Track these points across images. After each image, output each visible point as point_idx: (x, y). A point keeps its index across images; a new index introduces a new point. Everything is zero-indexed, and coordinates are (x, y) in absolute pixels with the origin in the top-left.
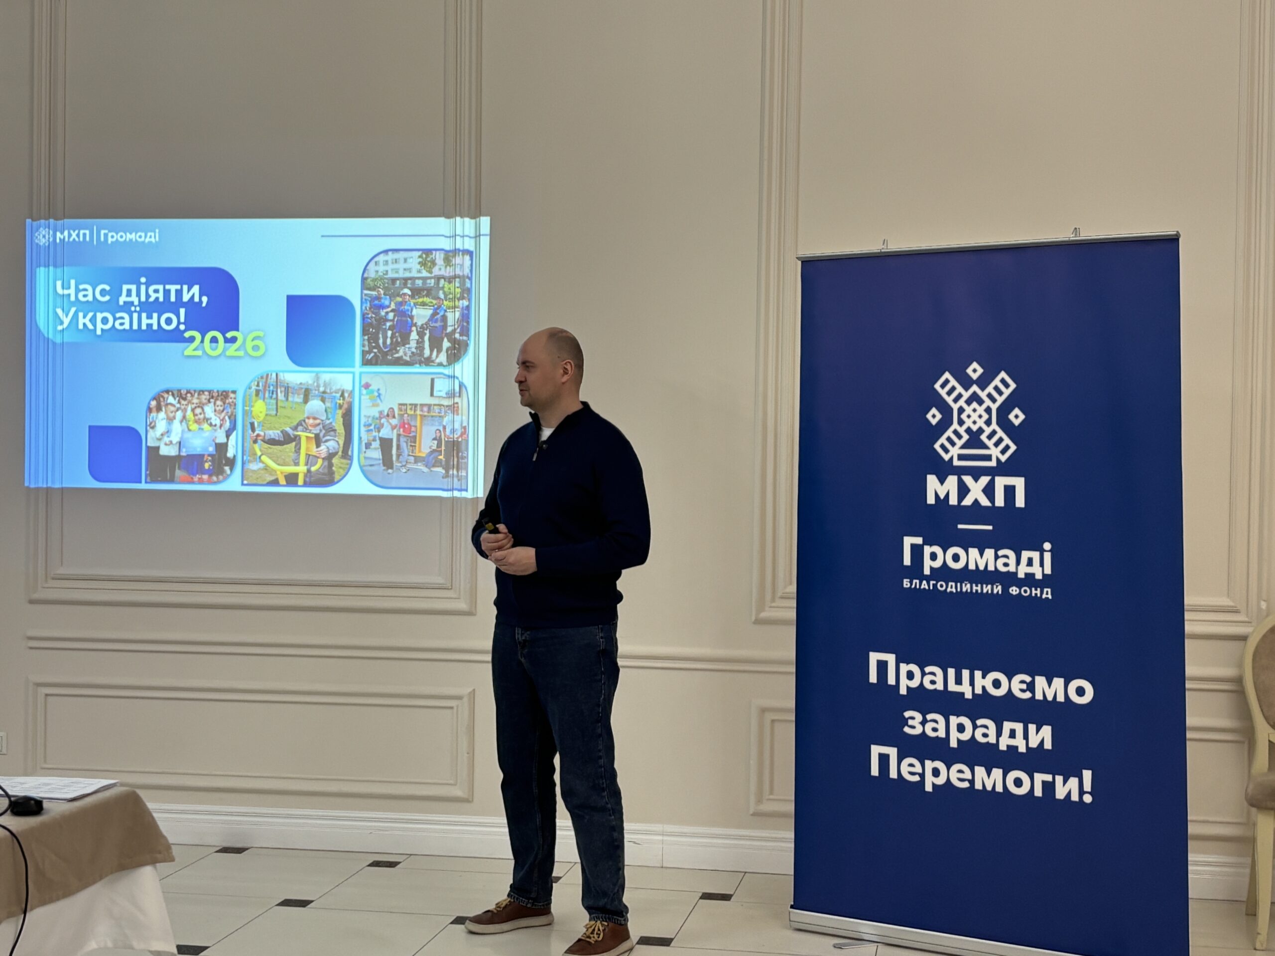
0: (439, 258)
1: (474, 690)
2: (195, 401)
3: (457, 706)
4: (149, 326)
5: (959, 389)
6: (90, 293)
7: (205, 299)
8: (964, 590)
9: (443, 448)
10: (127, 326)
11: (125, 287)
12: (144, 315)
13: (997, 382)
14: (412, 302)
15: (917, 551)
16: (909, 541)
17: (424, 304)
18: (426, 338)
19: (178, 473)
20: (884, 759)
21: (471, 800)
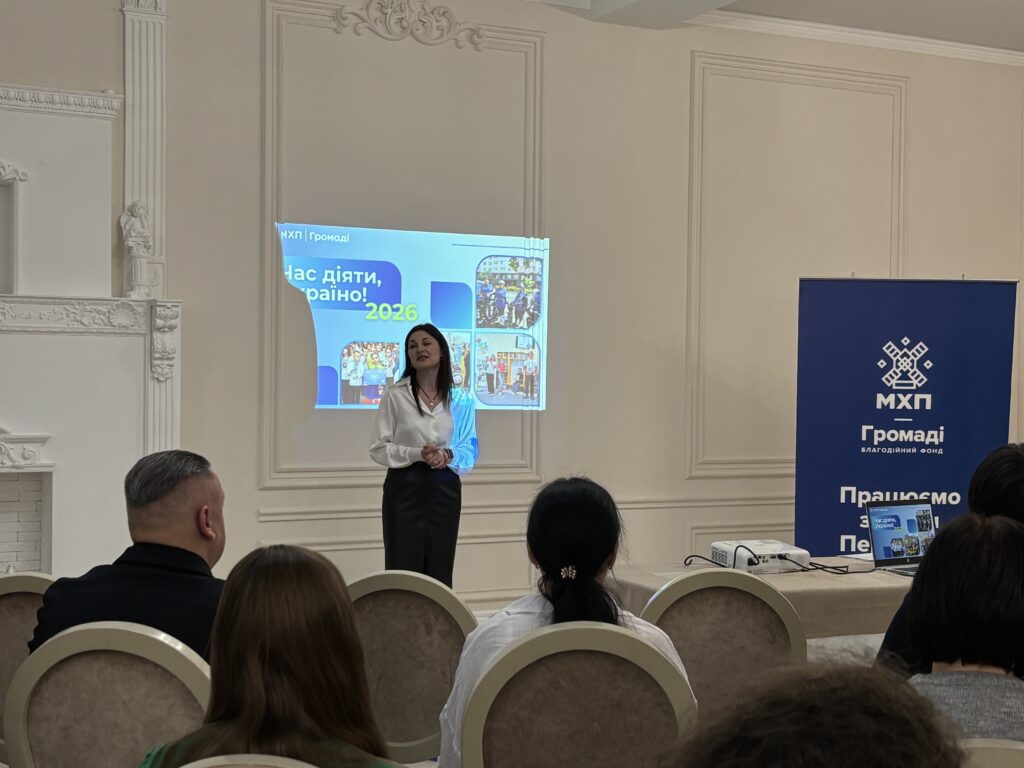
0: (521, 262)
2: (373, 349)
4: (343, 298)
5: (897, 350)
6: (302, 274)
7: (379, 282)
8: (896, 452)
9: (524, 379)
10: (328, 298)
11: (327, 272)
12: (339, 291)
13: (917, 347)
14: (505, 289)
15: (870, 434)
16: (865, 428)
18: (513, 311)
19: (362, 398)
20: (848, 543)
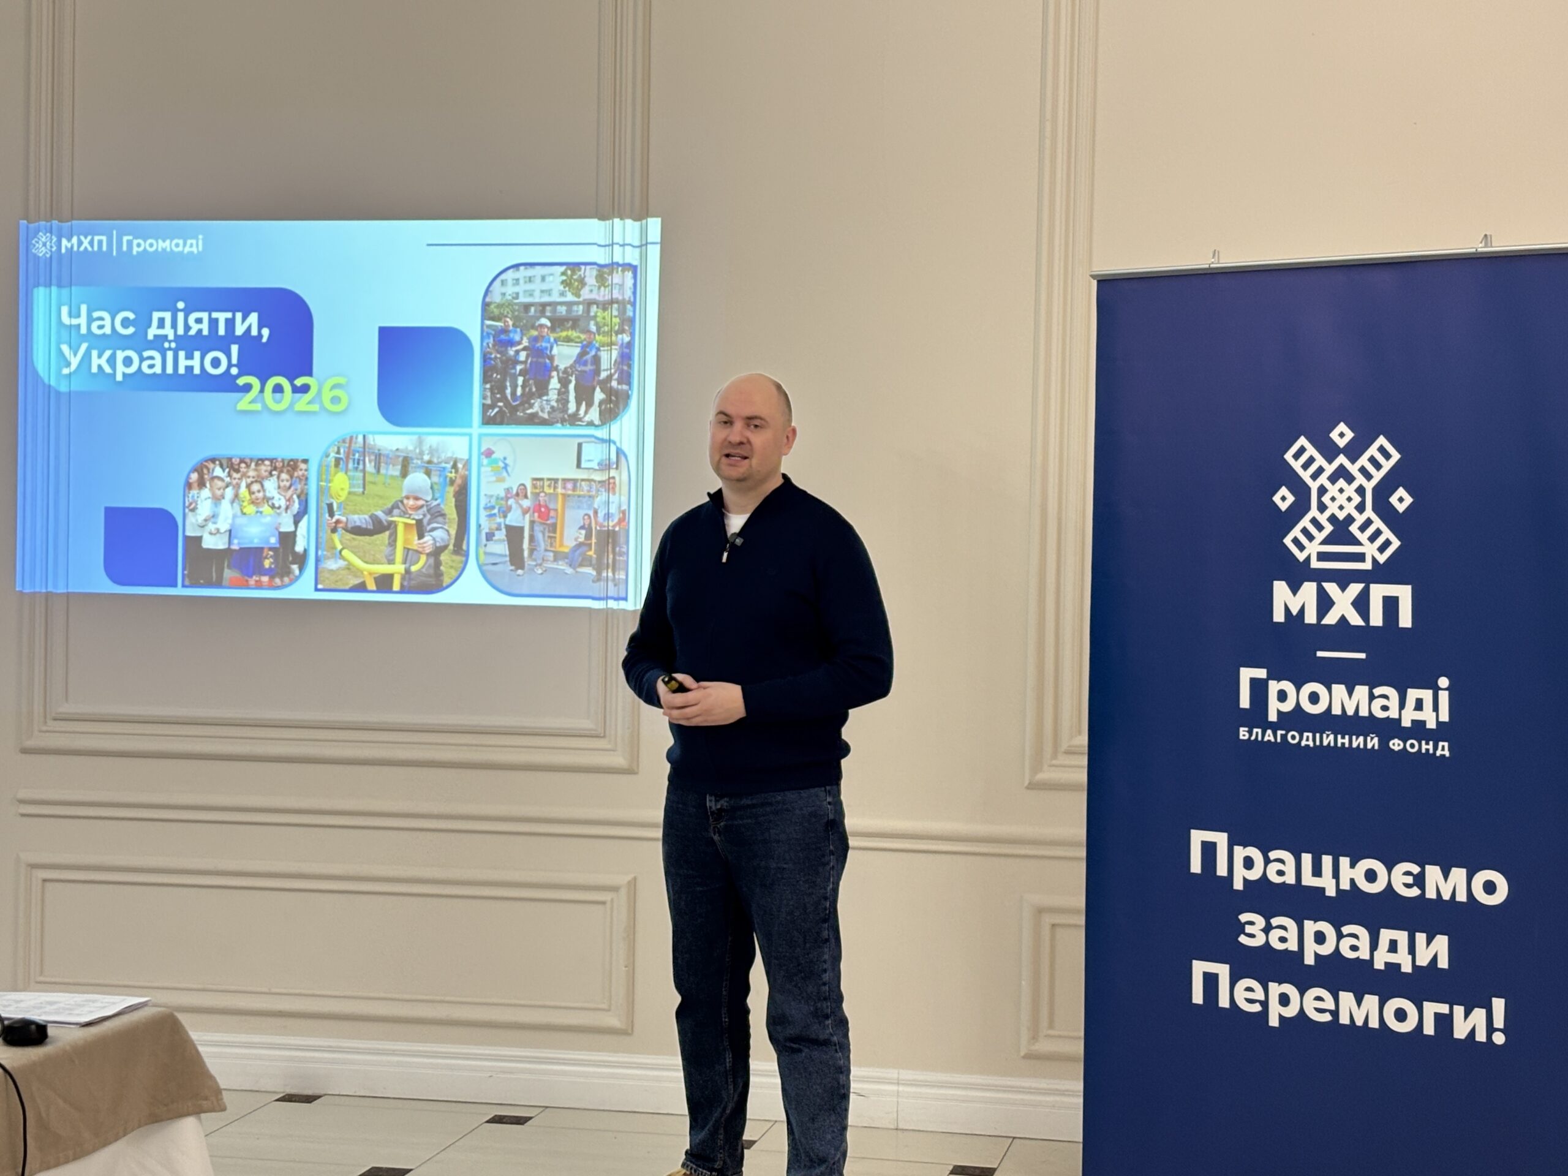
0: (590, 276)
1: (635, 879)
2: (251, 473)
3: (612, 900)
4: (190, 369)
5: (1320, 461)
6: (107, 322)
7: (266, 332)
8: (1325, 743)
9: (594, 540)
10: (158, 370)
11: (156, 315)
12: (182, 354)
13: (1373, 451)
14: (552, 337)
15: (1259, 689)
16: (1247, 674)
17: (568, 340)
18: (572, 387)
19: (228, 574)
20: (1211, 981)
21: (630, 1032)
